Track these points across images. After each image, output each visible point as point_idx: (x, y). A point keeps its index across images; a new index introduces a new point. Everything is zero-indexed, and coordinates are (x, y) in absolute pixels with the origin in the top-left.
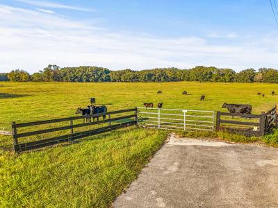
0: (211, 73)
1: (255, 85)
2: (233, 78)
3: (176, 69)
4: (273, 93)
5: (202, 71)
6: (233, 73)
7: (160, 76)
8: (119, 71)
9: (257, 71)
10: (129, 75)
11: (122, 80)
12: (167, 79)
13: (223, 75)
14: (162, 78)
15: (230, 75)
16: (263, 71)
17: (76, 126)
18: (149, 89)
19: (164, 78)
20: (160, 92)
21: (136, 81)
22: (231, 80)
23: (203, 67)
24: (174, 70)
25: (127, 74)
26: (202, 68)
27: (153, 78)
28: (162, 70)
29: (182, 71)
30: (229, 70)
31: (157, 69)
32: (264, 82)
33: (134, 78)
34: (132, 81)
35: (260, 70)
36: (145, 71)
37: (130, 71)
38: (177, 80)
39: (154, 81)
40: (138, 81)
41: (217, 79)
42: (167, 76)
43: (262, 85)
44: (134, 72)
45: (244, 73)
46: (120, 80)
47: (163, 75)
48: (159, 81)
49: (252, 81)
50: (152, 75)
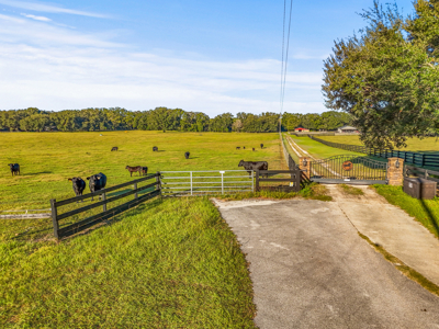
0: (178, 119)
1: (234, 136)
2: (207, 126)
3: (123, 110)
4: (262, 145)
5: (165, 115)
6: (207, 118)
7: (97, 121)
8: (14, 112)
9: (235, 116)
10: (37, 119)
11: (23, 127)
12: (109, 127)
13: (194, 121)
14: (102, 124)
15: (203, 121)
16: (242, 116)
17: (110, 200)
18: (86, 144)
19: (105, 125)
20: (115, 149)
21: (52, 130)
22: (205, 129)
23: (166, 109)
24: (119, 112)
25: (33, 116)
26: (164, 110)
27: (85, 125)
28: (99, 112)
29: (134, 114)
30: (201, 115)
31: (91, 110)
32: (244, 131)
33: (47, 124)
34: (44, 130)
35: (239, 114)
36: (69, 112)
37: (36, 111)
38: (127, 129)
39: (87, 129)
40: (56, 130)
41: (186, 127)
42: (110, 122)
43: (243, 136)
44: (44, 112)
45: (219, 119)
46: (17, 128)
47: (102, 120)
48: (97, 129)
49: (230, 130)
50: (84, 120)
